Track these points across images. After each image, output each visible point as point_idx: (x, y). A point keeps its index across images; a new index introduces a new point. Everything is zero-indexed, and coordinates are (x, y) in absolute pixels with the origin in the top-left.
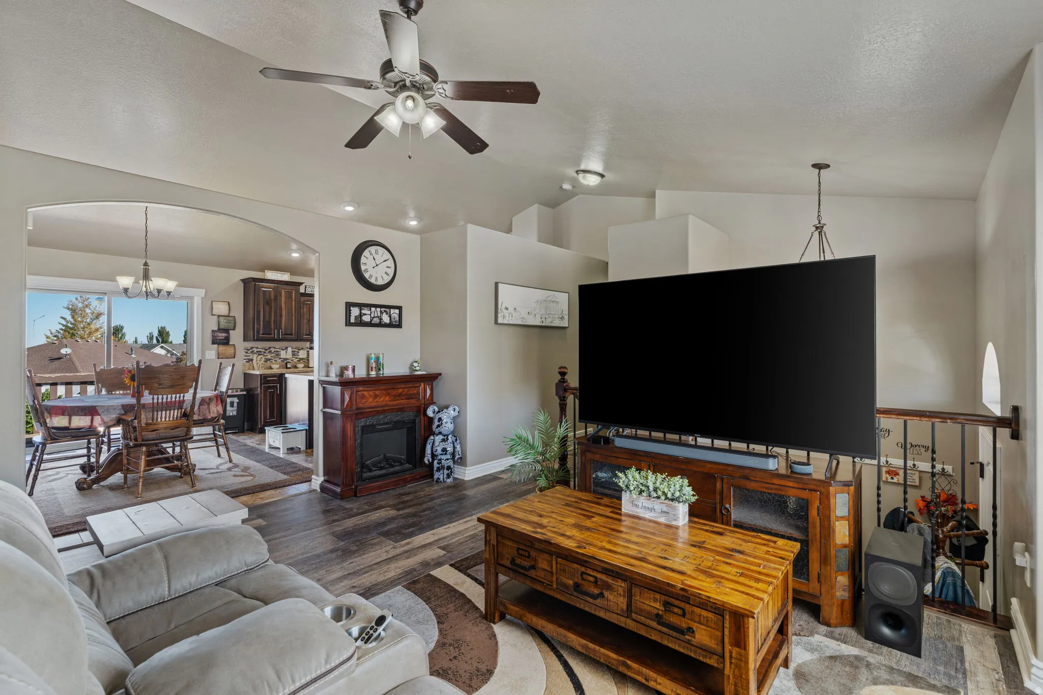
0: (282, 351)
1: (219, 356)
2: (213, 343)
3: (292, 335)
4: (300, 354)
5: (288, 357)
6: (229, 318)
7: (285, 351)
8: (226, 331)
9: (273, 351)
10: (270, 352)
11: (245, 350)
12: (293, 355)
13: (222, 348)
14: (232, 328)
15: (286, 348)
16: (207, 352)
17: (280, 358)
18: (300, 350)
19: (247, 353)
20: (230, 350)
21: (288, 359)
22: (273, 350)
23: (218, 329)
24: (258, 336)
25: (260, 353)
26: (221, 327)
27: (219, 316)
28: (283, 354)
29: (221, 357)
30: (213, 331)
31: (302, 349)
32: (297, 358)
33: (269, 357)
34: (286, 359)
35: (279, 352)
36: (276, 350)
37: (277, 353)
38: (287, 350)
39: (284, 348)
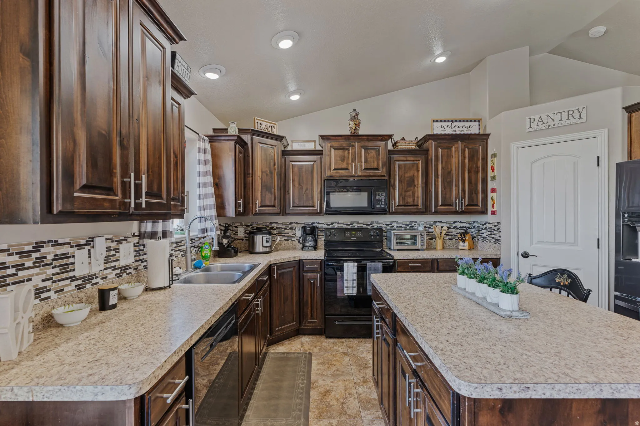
0: (77, 253)
4: (121, 255)
5: (95, 270)
7: (85, 251)
9: (50, 257)
10: (40, 262)
12: (107, 260)
15: (90, 241)
17: (73, 279)
21: (94, 277)
22: (49, 252)
28: (81, 264)
31: (125, 239)
32: (114, 268)
34: (89, 278)
35: (70, 257)
36: (60, 251)
37: (64, 261)
38: (93, 247)
39: (83, 242)
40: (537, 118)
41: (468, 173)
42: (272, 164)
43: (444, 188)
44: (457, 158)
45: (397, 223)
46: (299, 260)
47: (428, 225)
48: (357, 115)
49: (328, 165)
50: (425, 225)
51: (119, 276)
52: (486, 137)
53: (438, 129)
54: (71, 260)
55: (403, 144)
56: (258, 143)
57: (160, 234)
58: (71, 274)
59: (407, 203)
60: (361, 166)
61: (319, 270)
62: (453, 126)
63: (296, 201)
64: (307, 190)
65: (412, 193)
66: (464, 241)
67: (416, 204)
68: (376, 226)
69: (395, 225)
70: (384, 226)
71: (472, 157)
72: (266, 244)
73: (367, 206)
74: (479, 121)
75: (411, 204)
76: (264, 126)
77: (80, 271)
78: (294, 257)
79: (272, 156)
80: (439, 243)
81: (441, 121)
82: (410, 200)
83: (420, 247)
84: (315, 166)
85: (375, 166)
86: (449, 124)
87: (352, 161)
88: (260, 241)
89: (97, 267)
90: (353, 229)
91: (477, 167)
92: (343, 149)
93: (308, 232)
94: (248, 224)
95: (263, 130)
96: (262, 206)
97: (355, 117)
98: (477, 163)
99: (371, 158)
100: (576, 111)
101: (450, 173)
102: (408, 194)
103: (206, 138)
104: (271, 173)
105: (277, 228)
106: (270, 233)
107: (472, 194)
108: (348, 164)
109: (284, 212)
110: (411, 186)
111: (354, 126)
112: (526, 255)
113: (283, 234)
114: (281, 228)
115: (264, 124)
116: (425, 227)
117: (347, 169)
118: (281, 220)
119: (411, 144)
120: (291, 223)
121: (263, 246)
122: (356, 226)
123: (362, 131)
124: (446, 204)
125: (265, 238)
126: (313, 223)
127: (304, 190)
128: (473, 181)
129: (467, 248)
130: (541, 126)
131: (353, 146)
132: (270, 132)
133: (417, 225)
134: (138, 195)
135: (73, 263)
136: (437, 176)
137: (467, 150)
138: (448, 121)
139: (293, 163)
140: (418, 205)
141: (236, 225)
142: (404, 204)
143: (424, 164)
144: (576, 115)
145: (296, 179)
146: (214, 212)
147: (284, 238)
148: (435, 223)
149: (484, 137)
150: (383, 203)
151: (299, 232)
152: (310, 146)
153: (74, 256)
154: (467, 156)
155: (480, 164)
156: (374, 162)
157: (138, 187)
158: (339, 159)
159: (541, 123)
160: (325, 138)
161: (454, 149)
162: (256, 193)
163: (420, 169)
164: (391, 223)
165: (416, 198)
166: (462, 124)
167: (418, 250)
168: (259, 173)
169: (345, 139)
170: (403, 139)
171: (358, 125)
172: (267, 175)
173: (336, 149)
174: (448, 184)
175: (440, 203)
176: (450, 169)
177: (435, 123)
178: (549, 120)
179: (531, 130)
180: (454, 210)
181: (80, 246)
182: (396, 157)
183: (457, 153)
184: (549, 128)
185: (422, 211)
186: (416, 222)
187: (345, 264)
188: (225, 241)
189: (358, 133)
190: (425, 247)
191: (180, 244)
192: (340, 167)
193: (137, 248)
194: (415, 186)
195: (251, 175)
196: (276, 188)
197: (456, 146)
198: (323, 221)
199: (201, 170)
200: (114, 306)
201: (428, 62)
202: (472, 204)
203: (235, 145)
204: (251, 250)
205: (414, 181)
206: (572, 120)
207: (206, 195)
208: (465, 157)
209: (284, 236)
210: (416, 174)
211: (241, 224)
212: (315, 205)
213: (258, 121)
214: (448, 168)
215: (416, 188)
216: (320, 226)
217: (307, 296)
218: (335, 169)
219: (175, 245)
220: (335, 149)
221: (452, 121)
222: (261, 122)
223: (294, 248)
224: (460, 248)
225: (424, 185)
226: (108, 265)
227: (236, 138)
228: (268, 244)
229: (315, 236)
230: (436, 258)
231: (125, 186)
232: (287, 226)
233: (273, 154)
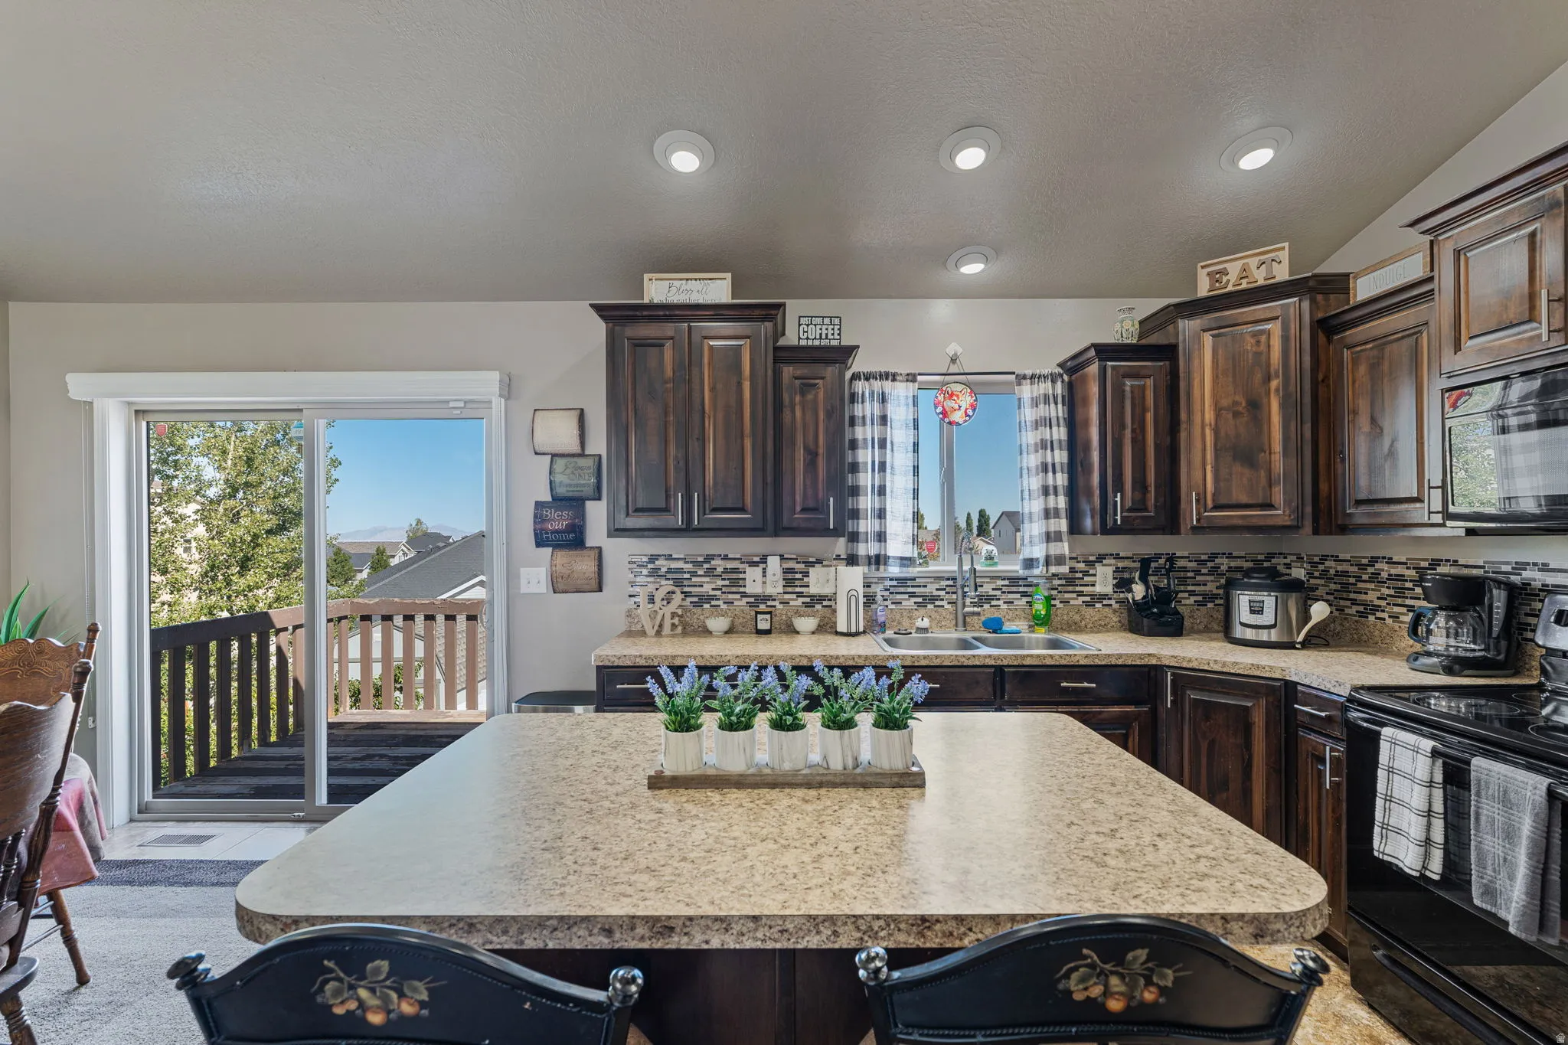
0: (749, 570)
1: (559, 585)
2: (540, 543)
3: (742, 510)
4: (811, 580)
5: (770, 590)
6: (582, 462)
7: (758, 570)
8: (577, 504)
9: (720, 570)
10: (710, 573)
11: (634, 566)
12: (789, 582)
13: (563, 557)
14: (589, 491)
15: (763, 559)
16: (524, 572)
17: (744, 595)
18: (812, 564)
19: (637, 574)
20: (584, 566)
21: (770, 598)
22: (719, 565)
23: (552, 499)
26: (561, 491)
27: (554, 456)
28: (754, 581)
29: (561, 586)
30: (537, 505)
31: (819, 561)
32: (800, 595)
33: (707, 589)
34: (764, 598)
35: (741, 573)
36: (730, 565)
37: (735, 576)
38: (767, 566)
39: (757, 559)
42: (1258, 377)
46: (1284, 682)
49: (1448, 329)
51: (809, 605)
54: (741, 576)
56: (1204, 331)
58: (741, 589)
63: (1364, 483)
64: (1395, 438)
76: (1237, 272)
84: (1424, 342)
89: (775, 589)
92: (1513, 239)
95: (1231, 289)
96: (1215, 507)
103: (1049, 371)
104: (1255, 404)
108: (1532, 297)
109: (1327, 521)
115: (1235, 268)
117: (1528, 323)
121: (1249, 624)
127: (1387, 442)
132: (1259, 283)
135: (745, 579)
145: (1363, 405)
152: (1411, 272)
153: (744, 573)
158: (1491, 290)
162: (1196, 473)
172: (1237, 415)
173: (1483, 250)
181: (751, 563)
187: (1385, 730)
192: (1494, 323)
196: (1277, 446)
212: (1424, 494)
213: (1211, 270)
218: (1473, 339)
220: (1473, 255)
222: (1223, 267)
226: (790, 589)
227: (1096, 351)
232: (1362, 567)
233: (1263, 347)
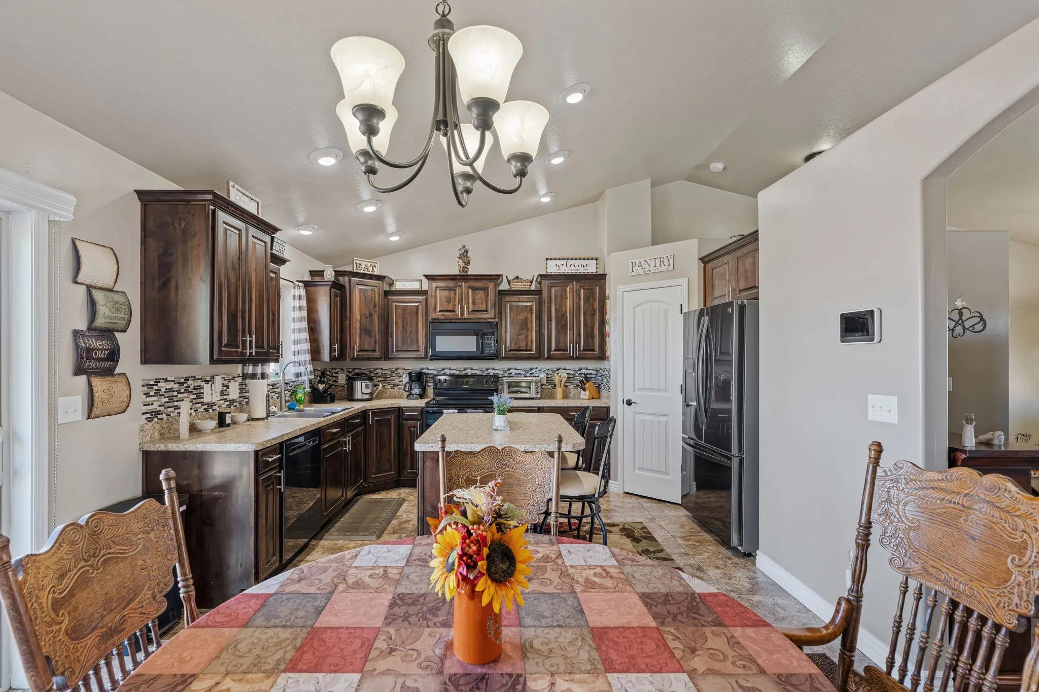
0: (205, 386)
1: (91, 411)
2: (78, 371)
4: (230, 390)
5: (214, 399)
6: (115, 297)
7: (209, 385)
8: (108, 333)
10: (187, 390)
11: (146, 388)
12: (221, 393)
13: (100, 384)
14: (120, 325)
15: (212, 378)
16: (62, 402)
17: (203, 404)
18: (229, 380)
19: (147, 395)
20: (119, 389)
21: (214, 404)
22: (191, 384)
23: (90, 329)
24: (220, 352)
25: (171, 394)
26: (100, 322)
27: (92, 289)
28: (207, 394)
29: (95, 411)
30: (76, 333)
31: (233, 378)
32: (226, 400)
34: (211, 405)
35: (201, 388)
36: (197, 383)
37: (198, 391)
38: (213, 383)
39: (208, 379)
40: (637, 263)
41: (584, 315)
42: (372, 305)
43: (558, 332)
44: (571, 300)
45: (516, 369)
46: (399, 408)
47: (551, 372)
48: (466, 251)
49: (433, 307)
50: (547, 372)
51: (229, 406)
52: (604, 276)
53: (553, 268)
54: (202, 391)
55: (516, 283)
56: (357, 284)
57: (259, 376)
58: (202, 400)
59: (520, 347)
60: (468, 308)
61: (419, 418)
62: (568, 265)
63: (400, 345)
64: (411, 333)
65: (525, 337)
66: (585, 390)
67: (529, 348)
68: (492, 372)
69: (513, 372)
70: (502, 373)
71: (589, 298)
72: (365, 391)
73: (475, 350)
74: (596, 260)
75: (524, 348)
76: (364, 266)
77: (207, 399)
78: (393, 404)
79: (372, 298)
80: (559, 391)
81: (555, 259)
82: (523, 345)
83: (534, 396)
84: (420, 307)
85: (484, 308)
86: (564, 262)
87: (459, 303)
88: (361, 388)
89: (216, 398)
90: (466, 376)
91: (594, 310)
92: (450, 289)
93: (414, 379)
94: (350, 370)
95: (362, 271)
96: (359, 351)
97: (464, 255)
98: (593, 305)
99: (479, 299)
100: (666, 259)
101: (564, 315)
102: (520, 337)
103: (301, 284)
104: (371, 315)
105: (382, 374)
106: (371, 379)
107: (588, 338)
108: (454, 305)
109: (386, 357)
110: (523, 330)
111: (462, 265)
112: (629, 403)
113: (388, 382)
114: (386, 374)
115: (364, 264)
116: (547, 374)
117: (454, 311)
118: (386, 365)
119: (524, 284)
120: (397, 369)
121: (362, 393)
122: (470, 372)
123: (472, 271)
124: (560, 349)
125: (364, 384)
126: (422, 369)
127: (408, 333)
128: (589, 324)
129: (587, 397)
130: (641, 271)
131: (460, 286)
132: (370, 273)
133: (538, 372)
134: (251, 348)
135: (203, 393)
136: (550, 319)
137: (582, 290)
138: (564, 259)
139: (397, 304)
140: (531, 350)
141: (336, 371)
142: (516, 348)
143: (538, 306)
144: (666, 263)
145: (400, 321)
146: (308, 357)
147: (390, 386)
148: (558, 369)
149: (600, 278)
150: (493, 348)
151: (405, 379)
152: (415, 286)
153: (203, 388)
154: (582, 297)
155: (596, 306)
156: (482, 304)
157: (251, 342)
158: (445, 300)
159: (641, 268)
160: (430, 278)
161: (568, 289)
162: (354, 338)
163: (534, 311)
164: (509, 369)
165: (529, 343)
166: (578, 262)
167: (533, 399)
168: (358, 317)
169: (452, 279)
170: (517, 278)
171: (468, 263)
172: (366, 318)
173: (442, 289)
174: (562, 327)
175: (553, 348)
176: (564, 311)
177: (549, 262)
178: (647, 266)
179: (633, 274)
180: (568, 356)
181: (207, 382)
182: (508, 299)
183: (571, 294)
184: (647, 273)
185: (535, 356)
186: (537, 368)
187: (444, 411)
188: (321, 387)
189: (467, 271)
190: (539, 396)
191: (275, 387)
192: (445, 309)
193: (241, 387)
194: (528, 329)
195: (348, 319)
196: (377, 331)
197: (571, 286)
198: (431, 367)
199: (296, 317)
200: (229, 425)
201: (533, 200)
202: (589, 348)
203: (330, 290)
204: (350, 398)
205: (526, 323)
206: (663, 268)
207: (300, 340)
208: (580, 299)
209: (389, 384)
210: (529, 316)
211: (342, 370)
212: (420, 349)
213: (357, 262)
214: (562, 310)
215: (529, 332)
216: (430, 372)
217: (407, 445)
218: (440, 311)
219: (271, 387)
220: (440, 290)
221: (568, 259)
222: (360, 262)
223: (400, 397)
224: (582, 397)
225: (538, 328)
226: (222, 397)
227: (331, 283)
228: (369, 391)
229: (422, 383)
230: (542, 406)
231: (244, 342)
232: (393, 372)
233: (373, 295)
